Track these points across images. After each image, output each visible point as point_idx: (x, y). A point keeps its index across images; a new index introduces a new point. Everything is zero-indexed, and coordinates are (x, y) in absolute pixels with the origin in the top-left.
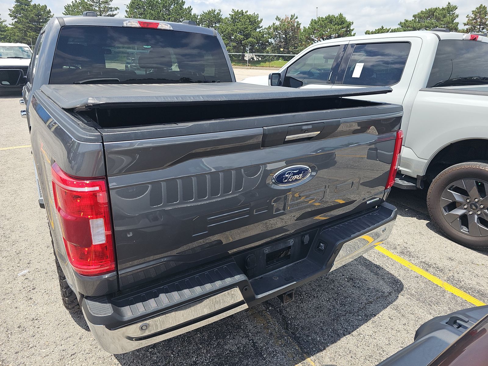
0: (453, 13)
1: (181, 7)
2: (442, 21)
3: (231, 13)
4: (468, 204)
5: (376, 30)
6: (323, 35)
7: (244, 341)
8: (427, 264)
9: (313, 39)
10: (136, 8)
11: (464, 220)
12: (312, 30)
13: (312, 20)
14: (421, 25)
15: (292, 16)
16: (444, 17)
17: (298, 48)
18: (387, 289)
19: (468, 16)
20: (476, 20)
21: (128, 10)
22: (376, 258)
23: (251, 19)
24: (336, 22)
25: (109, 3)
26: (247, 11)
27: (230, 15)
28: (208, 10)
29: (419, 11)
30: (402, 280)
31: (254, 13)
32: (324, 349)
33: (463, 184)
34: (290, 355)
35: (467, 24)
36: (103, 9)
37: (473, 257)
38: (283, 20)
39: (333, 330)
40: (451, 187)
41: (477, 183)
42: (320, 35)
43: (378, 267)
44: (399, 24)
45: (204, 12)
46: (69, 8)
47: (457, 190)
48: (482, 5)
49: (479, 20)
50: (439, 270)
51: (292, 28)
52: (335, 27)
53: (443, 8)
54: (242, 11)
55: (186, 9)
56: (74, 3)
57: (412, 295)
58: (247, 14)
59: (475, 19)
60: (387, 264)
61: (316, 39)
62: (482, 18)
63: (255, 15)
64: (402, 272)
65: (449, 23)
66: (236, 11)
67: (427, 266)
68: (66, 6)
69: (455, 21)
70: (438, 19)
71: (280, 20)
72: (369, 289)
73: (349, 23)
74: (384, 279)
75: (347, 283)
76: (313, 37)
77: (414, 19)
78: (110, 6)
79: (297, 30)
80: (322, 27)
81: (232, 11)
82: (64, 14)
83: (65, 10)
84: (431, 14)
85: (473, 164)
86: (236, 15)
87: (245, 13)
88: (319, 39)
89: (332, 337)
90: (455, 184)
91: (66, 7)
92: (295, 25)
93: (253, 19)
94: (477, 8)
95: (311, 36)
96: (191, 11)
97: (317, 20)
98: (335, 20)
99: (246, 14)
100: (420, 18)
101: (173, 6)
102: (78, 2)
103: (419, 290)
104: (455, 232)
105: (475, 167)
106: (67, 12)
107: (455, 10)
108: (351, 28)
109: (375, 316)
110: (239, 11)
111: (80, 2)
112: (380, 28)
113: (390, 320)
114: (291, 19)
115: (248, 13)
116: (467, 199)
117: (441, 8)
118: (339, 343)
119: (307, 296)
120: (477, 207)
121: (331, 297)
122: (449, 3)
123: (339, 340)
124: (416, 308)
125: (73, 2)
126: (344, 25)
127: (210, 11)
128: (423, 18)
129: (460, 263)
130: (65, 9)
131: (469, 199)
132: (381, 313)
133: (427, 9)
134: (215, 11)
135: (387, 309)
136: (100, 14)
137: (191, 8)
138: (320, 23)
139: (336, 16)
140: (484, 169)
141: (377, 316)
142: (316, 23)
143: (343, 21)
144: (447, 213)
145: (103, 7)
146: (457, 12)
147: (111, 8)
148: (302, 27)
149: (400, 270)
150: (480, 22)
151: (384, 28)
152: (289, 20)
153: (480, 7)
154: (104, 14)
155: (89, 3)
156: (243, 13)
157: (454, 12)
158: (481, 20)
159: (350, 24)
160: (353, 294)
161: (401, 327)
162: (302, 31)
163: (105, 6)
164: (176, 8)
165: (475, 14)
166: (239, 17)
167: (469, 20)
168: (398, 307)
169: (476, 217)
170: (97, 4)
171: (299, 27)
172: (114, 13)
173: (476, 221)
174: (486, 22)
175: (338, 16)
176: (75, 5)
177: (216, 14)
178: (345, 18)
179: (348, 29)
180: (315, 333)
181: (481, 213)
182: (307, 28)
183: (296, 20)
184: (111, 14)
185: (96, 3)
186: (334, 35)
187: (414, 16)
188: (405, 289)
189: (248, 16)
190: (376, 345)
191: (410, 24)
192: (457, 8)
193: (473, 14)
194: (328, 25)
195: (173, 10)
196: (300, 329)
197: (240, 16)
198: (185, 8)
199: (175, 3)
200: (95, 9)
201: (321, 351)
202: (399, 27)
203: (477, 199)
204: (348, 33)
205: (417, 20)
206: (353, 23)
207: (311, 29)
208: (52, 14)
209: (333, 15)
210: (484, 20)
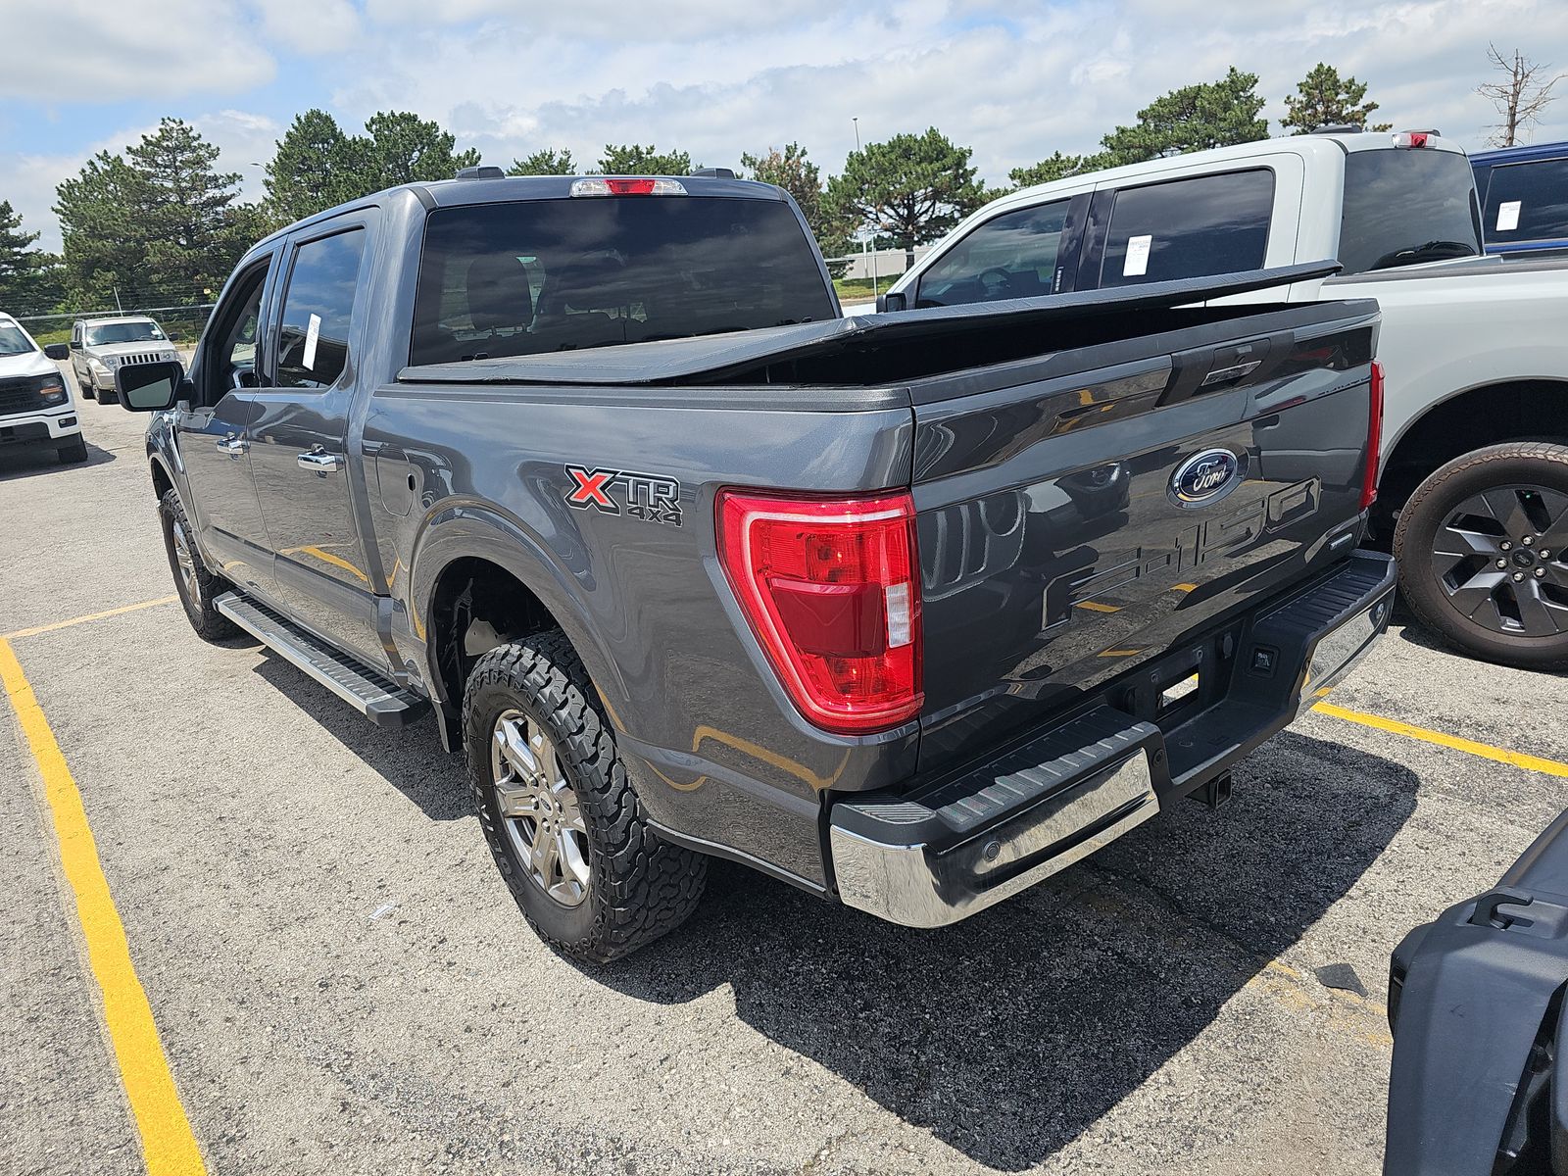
0: (1249, 94)
1: (445, 154)
2: (1220, 120)
3: (605, 158)
4: (1506, 556)
5: (1038, 164)
6: (889, 194)
7: (1092, 955)
8: (1449, 721)
9: (864, 210)
10: (300, 172)
11: (1505, 599)
12: (855, 185)
13: (851, 155)
14: (1166, 137)
15: (788, 149)
16: (1227, 108)
17: (823, 240)
18: (1381, 790)
19: (1288, 98)
20: (1311, 107)
21: (272, 179)
22: (1316, 729)
23: (666, 169)
24: (922, 154)
25: (208, 163)
26: (652, 148)
27: (601, 163)
28: (532, 156)
29: (1154, 101)
30: (1406, 765)
31: (675, 153)
32: (1298, 938)
33: (1484, 505)
34: (1223, 963)
35: (1291, 122)
36: (191, 182)
37: (1552, 688)
38: (762, 162)
39: (1297, 895)
40: (1454, 520)
41: (1521, 496)
42: (881, 197)
43: (1332, 746)
44: (1102, 143)
45: (517, 163)
46: (71, 191)
47: (1470, 523)
48: (1321, 65)
49: (1320, 108)
50: (1485, 730)
51: (793, 185)
52: (922, 169)
53: (1218, 85)
54: (637, 148)
55: (459, 158)
56: (87, 173)
57: (1448, 792)
58: (653, 155)
59: (1309, 105)
60: (1352, 737)
61: (871, 209)
62: (1328, 101)
63: (679, 158)
64: (1399, 749)
65: (1241, 123)
66: (619, 150)
67: (1451, 725)
68: (62, 186)
69: (1256, 119)
70: (1209, 117)
71: (754, 164)
72: (1336, 796)
73: (962, 154)
74: (1361, 769)
75: (1275, 793)
76: (860, 203)
77: (1141, 123)
78: (210, 173)
79: (811, 188)
80: (884, 171)
81: (608, 152)
82: (57, 212)
83: (60, 199)
84: (1187, 102)
85: (1501, 449)
86: (620, 163)
87: (647, 154)
88: (878, 207)
89: (1302, 909)
90: (1465, 508)
91: (62, 189)
92: (803, 176)
93: (674, 169)
94: (1310, 76)
95: (856, 201)
96: (476, 162)
97: (865, 154)
98: (920, 150)
99: (649, 156)
100: (1159, 117)
101: (416, 154)
102: (101, 172)
103: (1458, 779)
104: (1487, 635)
105: (1508, 455)
106: (65, 203)
107: (1252, 86)
108: (969, 167)
109: (1383, 850)
110: (628, 150)
111: (108, 169)
112: (1052, 160)
113: (1422, 851)
114: (788, 158)
115: (656, 154)
116: (1502, 543)
117: (1212, 84)
118: (1326, 918)
119: (1191, 835)
120: (1531, 558)
121: (1253, 828)
122: (1232, 70)
123: (1325, 912)
124: (1473, 818)
125: (83, 171)
126: (948, 161)
127: (536, 157)
128: (1168, 119)
129: (1526, 705)
130: (59, 194)
131: (1506, 542)
132: (1395, 841)
133: (1175, 93)
134: (551, 156)
135: (1403, 830)
136: (181, 199)
137: (477, 154)
138: (877, 162)
139: (919, 138)
140: (1532, 455)
141: (1388, 848)
142: (862, 161)
143: (942, 149)
144: (1455, 591)
145: (188, 178)
146: (1257, 91)
147: (215, 178)
148: (823, 178)
149: (1390, 744)
150: (1325, 113)
151: (1062, 158)
152: (783, 161)
153: (1318, 70)
154: (194, 199)
155: (141, 169)
156: (639, 153)
157: (1251, 91)
158: (1328, 107)
159: (963, 156)
160: (1304, 813)
161: (1458, 862)
162: (825, 190)
163: (197, 175)
164: (430, 157)
165: (1307, 91)
166: (630, 166)
167: (1292, 109)
168: (1427, 822)
169: (1534, 584)
170: (167, 170)
171: (816, 179)
172: (228, 191)
173: (1537, 596)
174: (1341, 111)
175: (926, 136)
176: (91, 180)
177: (555, 164)
178: (946, 140)
179: (961, 171)
180: (1258, 908)
181: (1546, 572)
182: (840, 179)
183: (802, 160)
184: (218, 195)
185: (165, 167)
186: (923, 191)
187: (1140, 115)
188: (1424, 783)
189: (657, 162)
190: (1417, 906)
191: (1134, 138)
192: (1256, 81)
193: (1301, 91)
194: (901, 164)
195: (420, 166)
196: (1215, 908)
197: (631, 163)
198: (456, 156)
199: (421, 143)
200: (162, 185)
201: (1294, 943)
202: (1105, 150)
203: (1527, 539)
204: (962, 181)
205: (1152, 125)
206: (970, 152)
207: (852, 182)
208: (14, 216)
209: (910, 136)
210: (1334, 107)
